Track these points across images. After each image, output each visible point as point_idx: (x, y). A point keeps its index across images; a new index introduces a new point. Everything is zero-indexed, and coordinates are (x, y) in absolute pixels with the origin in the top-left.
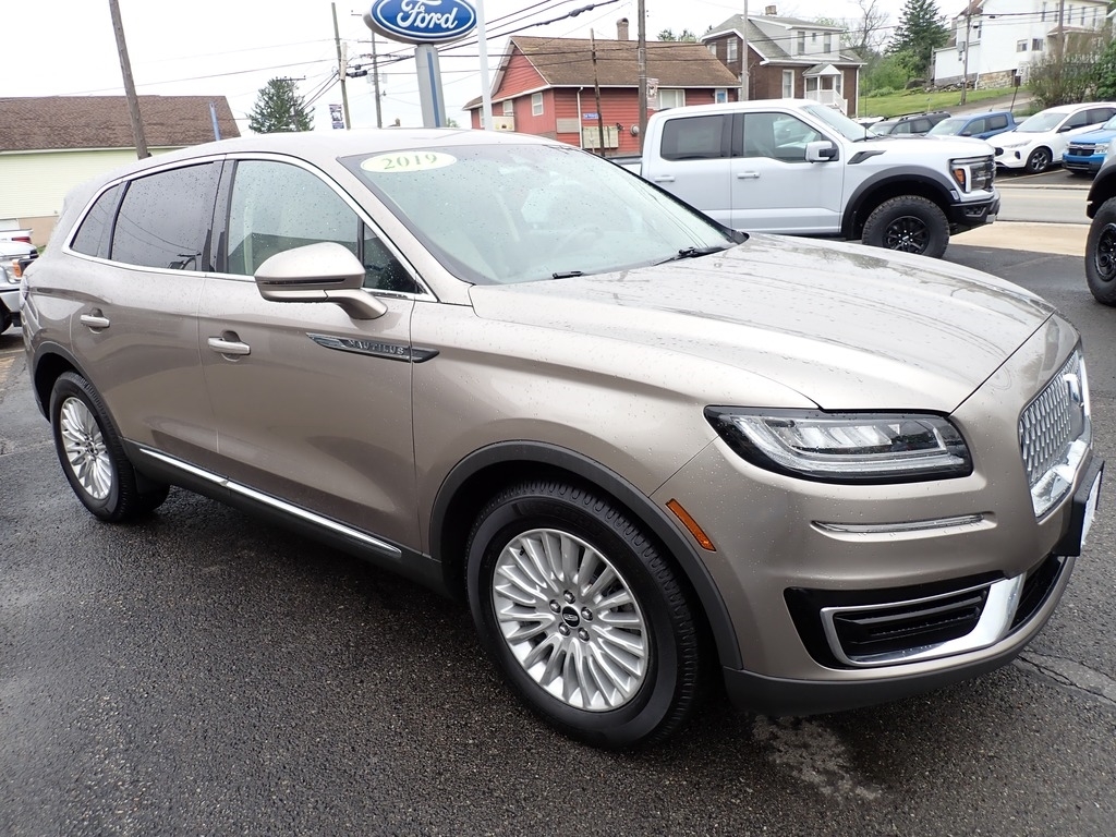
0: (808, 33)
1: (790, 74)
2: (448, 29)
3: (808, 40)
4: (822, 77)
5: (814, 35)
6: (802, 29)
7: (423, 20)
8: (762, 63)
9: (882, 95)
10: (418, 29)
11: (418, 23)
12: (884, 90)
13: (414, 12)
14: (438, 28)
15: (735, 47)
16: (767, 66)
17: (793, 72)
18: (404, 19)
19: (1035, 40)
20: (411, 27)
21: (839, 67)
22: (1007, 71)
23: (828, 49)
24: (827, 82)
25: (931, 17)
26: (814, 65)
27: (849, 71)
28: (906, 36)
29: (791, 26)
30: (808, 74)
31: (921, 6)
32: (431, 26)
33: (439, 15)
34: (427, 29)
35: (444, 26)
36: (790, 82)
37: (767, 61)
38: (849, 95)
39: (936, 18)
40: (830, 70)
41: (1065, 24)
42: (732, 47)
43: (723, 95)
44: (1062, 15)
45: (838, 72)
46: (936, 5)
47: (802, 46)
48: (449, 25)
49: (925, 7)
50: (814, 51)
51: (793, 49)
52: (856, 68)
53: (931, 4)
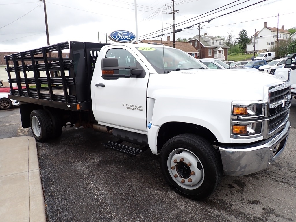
0: (215, 40)
1: (210, 50)
2: (128, 39)
3: (215, 42)
4: (218, 50)
5: (216, 41)
6: (213, 39)
7: (122, 37)
8: (203, 47)
9: (233, 55)
10: (121, 39)
11: (121, 38)
12: (234, 54)
13: (121, 35)
14: (126, 39)
15: (197, 43)
16: (205, 48)
17: (211, 49)
18: (118, 37)
19: (272, 42)
20: (120, 39)
21: (223, 48)
22: (265, 50)
23: (220, 44)
24: (220, 52)
25: (246, 36)
26: (216, 48)
27: (225, 49)
28: (240, 40)
29: (210, 38)
30: (215, 50)
31: (243, 33)
32: (124, 39)
33: (126, 36)
34: (123, 39)
35: (127, 39)
36: (210, 52)
37: (205, 46)
38: (225, 55)
39: (247, 36)
40: (220, 49)
41: (279, 38)
42: (196, 43)
43: (194, 54)
44: (278, 36)
45: (222, 49)
46: (247, 33)
47: (213, 43)
48: (129, 38)
49: (244, 33)
50: (216, 44)
51: (211, 44)
52: (227, 48)
53: (246, 33)
